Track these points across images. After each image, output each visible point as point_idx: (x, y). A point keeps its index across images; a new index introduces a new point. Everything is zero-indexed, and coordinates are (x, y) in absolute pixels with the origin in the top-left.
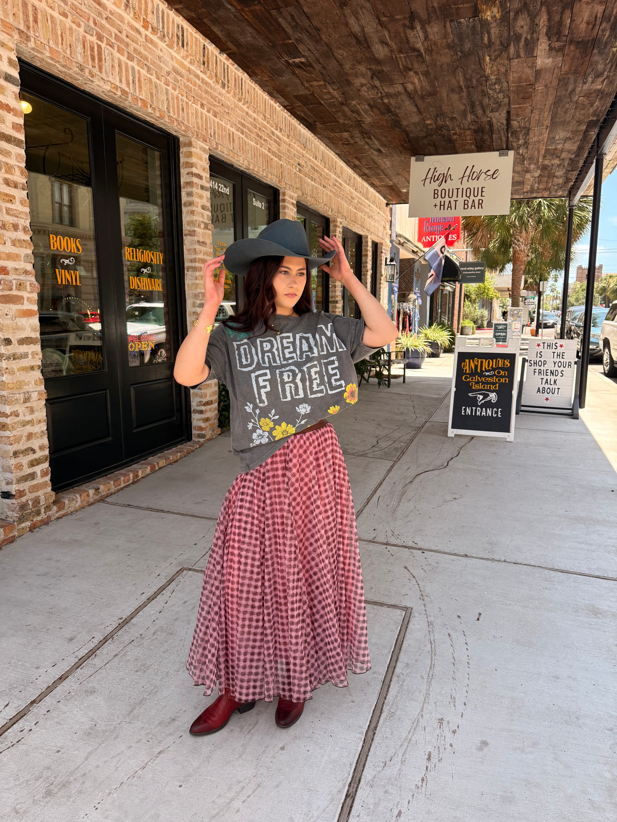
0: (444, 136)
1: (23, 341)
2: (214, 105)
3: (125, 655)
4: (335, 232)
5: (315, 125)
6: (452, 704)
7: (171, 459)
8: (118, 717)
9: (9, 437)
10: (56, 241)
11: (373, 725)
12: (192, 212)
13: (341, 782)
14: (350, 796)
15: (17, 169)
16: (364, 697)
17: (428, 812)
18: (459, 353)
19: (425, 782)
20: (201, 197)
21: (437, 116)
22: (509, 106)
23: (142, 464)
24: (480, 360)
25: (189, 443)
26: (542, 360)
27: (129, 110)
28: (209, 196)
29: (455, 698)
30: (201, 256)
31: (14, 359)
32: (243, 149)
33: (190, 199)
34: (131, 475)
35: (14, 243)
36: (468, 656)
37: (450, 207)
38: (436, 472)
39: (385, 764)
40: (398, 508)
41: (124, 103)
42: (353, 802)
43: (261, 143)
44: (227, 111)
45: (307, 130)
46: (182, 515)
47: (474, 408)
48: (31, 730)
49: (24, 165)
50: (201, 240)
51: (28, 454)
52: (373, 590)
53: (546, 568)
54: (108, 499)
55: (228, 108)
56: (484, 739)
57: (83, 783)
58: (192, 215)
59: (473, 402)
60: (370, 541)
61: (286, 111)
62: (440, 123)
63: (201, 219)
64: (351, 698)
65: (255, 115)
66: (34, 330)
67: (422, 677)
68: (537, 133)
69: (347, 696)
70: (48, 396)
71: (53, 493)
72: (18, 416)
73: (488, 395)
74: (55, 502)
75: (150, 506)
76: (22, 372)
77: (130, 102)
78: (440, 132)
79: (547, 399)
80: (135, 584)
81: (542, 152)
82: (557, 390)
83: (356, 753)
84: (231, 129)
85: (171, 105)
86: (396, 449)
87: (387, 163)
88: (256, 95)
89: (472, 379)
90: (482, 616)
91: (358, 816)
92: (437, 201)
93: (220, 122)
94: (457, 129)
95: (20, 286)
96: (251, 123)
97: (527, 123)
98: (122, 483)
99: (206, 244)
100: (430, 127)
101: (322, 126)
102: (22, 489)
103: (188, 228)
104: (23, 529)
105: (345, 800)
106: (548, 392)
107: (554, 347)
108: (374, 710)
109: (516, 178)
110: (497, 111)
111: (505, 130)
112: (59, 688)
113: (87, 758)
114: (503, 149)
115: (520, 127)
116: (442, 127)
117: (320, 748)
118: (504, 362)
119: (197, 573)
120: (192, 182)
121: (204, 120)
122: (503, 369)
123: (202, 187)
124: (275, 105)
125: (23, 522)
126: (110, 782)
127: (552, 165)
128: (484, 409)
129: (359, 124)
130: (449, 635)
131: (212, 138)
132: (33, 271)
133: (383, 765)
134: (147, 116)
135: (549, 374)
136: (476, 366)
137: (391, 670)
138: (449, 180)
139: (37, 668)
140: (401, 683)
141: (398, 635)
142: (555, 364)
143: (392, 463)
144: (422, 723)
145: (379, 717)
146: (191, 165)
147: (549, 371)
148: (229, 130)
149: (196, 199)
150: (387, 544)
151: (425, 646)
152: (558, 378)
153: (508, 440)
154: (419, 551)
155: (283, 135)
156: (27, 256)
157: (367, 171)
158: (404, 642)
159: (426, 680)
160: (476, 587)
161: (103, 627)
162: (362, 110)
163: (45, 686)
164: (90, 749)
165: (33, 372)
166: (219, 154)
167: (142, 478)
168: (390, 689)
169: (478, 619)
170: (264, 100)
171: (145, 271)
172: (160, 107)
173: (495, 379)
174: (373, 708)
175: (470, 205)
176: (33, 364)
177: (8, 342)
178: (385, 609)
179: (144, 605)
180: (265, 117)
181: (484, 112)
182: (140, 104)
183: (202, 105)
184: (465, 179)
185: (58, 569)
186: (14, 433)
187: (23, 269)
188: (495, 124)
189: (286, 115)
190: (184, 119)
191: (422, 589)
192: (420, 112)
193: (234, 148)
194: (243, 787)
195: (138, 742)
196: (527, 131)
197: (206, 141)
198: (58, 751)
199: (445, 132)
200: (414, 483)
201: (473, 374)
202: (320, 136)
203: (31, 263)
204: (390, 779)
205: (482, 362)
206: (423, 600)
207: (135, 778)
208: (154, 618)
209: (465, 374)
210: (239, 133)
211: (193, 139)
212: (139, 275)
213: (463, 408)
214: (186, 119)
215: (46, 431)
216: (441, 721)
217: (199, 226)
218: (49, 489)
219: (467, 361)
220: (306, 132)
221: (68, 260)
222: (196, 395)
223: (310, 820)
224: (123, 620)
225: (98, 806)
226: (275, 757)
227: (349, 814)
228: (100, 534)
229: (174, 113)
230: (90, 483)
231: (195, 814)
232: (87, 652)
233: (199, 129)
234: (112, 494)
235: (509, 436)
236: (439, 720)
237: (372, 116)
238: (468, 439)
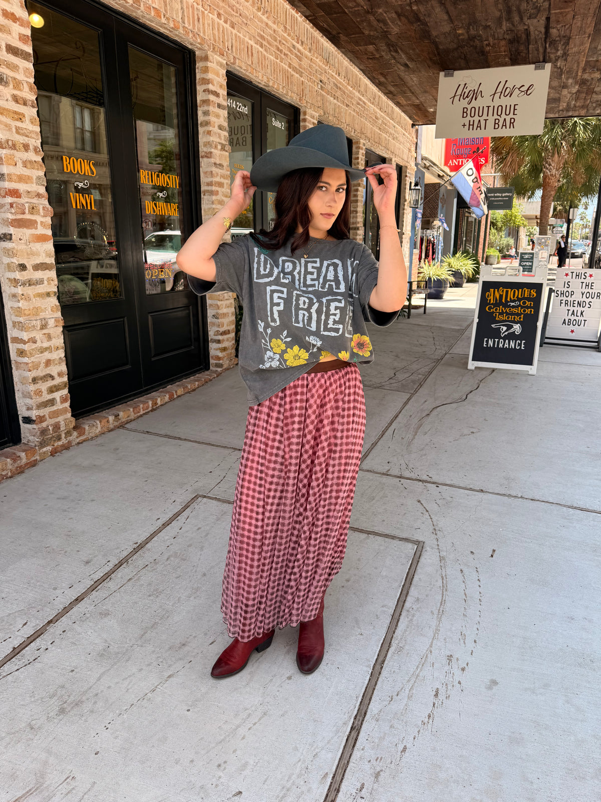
0: (476, 47)
1: (38, 267)
2: (232, 15)
3: (138, 579)
4: (358, 154)
5: (339, 37)
6: (462, 641)
7: (189, 387)
8: (130, 639)
9: (27, 364)
10: (69, 163)
11: (381, 659)
12: (209, 133)
13: (347, 714)
14: (356, 729)
15: (25, 85)
16: (373, 631)
17: (434, 749)
18: (483, 282)
19: (431, 718)
20: (218, 116)
21: (470, 24)
22: (549, 11)
23: (161, 392)
24: (505, 290)
25: (207, 372)
26: (570, 290)
27: (142, 20)
28: (226, 115)
29: (465, 635)
30: (218, 179)
31: (30, 285)
32: (262, 64)
33: (206, 118)
34: (150, 403)
35: (25, 164)
36: (480, 593)
37: (479, 126)
38: (454, 405)
39: (392, 699)
40: (413, 442)
41: (136, 12)
42: (358, 735)
43: (281, 58)
44: (245, 22)
45: (330, 43)
46: (199, 443)
48: (47, 649)
49: (32, 80)
50: (218, 162)
51: (47, 381)
52: (385, 523)
53: (565, 506)
54: (127, 426)
55: (247, 18)
56: (494, 678)
57: (95, 703)
58: (208, 136)
59: (496, 334)
60: (383, 474)
61: (308, 21)
62: (472, 32)
63: (218, 140)
64: (359, 630)
65: (275, 27)
66: (48, 255)
67: (432, 612)
68: (577, 42)
69: (356, 629)
70: (65, 322)
71: (73, 419)
72: (35, 342)
73: (512, 327)
74: (75, 428)
75: (168, 433)
76: (38, 299)
77: (142, 12)
78: (472, 43)
79: (572, 331)
80: (151, 509)
81: (582, 65)
82: (583, 322)
83: (363, 686)
84: (249, 41)
85: (186, 14)
86: (414, 382)
87: (415, 79)
88: (276, 4)
89: (496, 310)
90: (496, 553)
91: (363, 749)
92: (466, 121)
93: (238, 34)
94: (491, 39)
95: (33, 209)
96: (270, 35)
97: (568, 31)
98: (142, 410)
99: (223, 166)
100: (461, 37)
101: (346, 39)
102: (42, 415)
103: (205, 149)
104: (44, 453)
105: (350, 732)
106: (574, 324)
107: (583, 276)
108: (382, 643)
109: (552, 95)
110: (535, 18)
111: (543, 39)
112: (75, 609)
113: (99, 679)
114: (539, 62)
115: (559, 36)
116: (475, 37)
117: (327, 679)
118: (530, 292)
119: (211, 501)
120: (209, 100)
121: (221, 31)
122: (529, 299)
123: (219, 106)
124: (296, 15)
125: (45, 446)
126: (121, 703)
127: (592, 79)
128: (507, 341)
129: (385, 34)
130: (461, 570)
131: (230, 52)
132: (46, 194)
133: (390, 699)
134: (161, 27)
135: (576, 305)
136: (501, 296)
137: (401, 604)
138: (479, 97)
139: (55, 589)
140: (410, 617)
141: (409, 569)
142: (583, 294)
143: (409, 395)
144: (431, 659)
145: (387, 652)
146: (207, 81)
147: (576, 302)
148: (247, 43)
149: (212, 119)
150: (400, 477)
151: (437, 581)
152: (586, 309)
153: (530, 373)
154: (433, 485)
155: (304, 49)
156: (39, 178)
157: (392, 89)
158: (415, 577)
159: (436, 616)
160: (490, 523)
161: (118, 551)
162: (389, 18)
163: (62, 607)
164: (103, 670)
165: (50, 298)
166: (237, 70)
167: (161, 405)
168: (399, 624)
169: (492, 556)
170: (285, 10)
171: (161, 195)
172: (175, 17)
173: (520, 310)
174: (382, 641)
175: (501, 124)
176: (49, 290)
177: (23, 267)
178: (396, 542)
179: (159, 531)
180: (285, 28)
181: (521, 19)
182: (153, 13)
183: (219, 15)
184: (497, 95)
185: (77, 493)
186: (33, 359)
187: (36, 192)
188: (532, 33)
189: (308, 26)
190: (199, 30)
191: (435, 523)
192: (451, 20)
193: (252, 63)
194: (250, 714)
195: (149, 665)
196: (567, 39)
197: (223, 55)
198: (72, 671)
199: (477, 43)
200: (431, 416)
201: (497, 304)
202: (343, 50)
203: (44, 185)
204: (396, 713)
205: (507, 292)
206: (436, 534)
207: (145, 700)
208: (169, 544)
209: (490, 304)
210: (258, 47)
211: (209, 53)
212: (155, 199)
213: (486, 339)
214: (201, 30)
215: (64, 359)
216: (450, 657)
217: (216, 147)
218: (69, 415)
219: (492, 290)
220: (328, 45)
221: (82, 184)
222: (213, 324)
223: (314, 750)
224: (137, 545)
225: (108, 726)
226: (282, 687)
227: (354, 746)
228: (119, 460)
229: (190, 23)
230: (110, 410)
231: (202, 739)
232: (102, 575)
233: (215, 42)
234: (131, 421)
235: (531, 369)
236: (448, 656)
237: (399, 26)
238: (489, 372)
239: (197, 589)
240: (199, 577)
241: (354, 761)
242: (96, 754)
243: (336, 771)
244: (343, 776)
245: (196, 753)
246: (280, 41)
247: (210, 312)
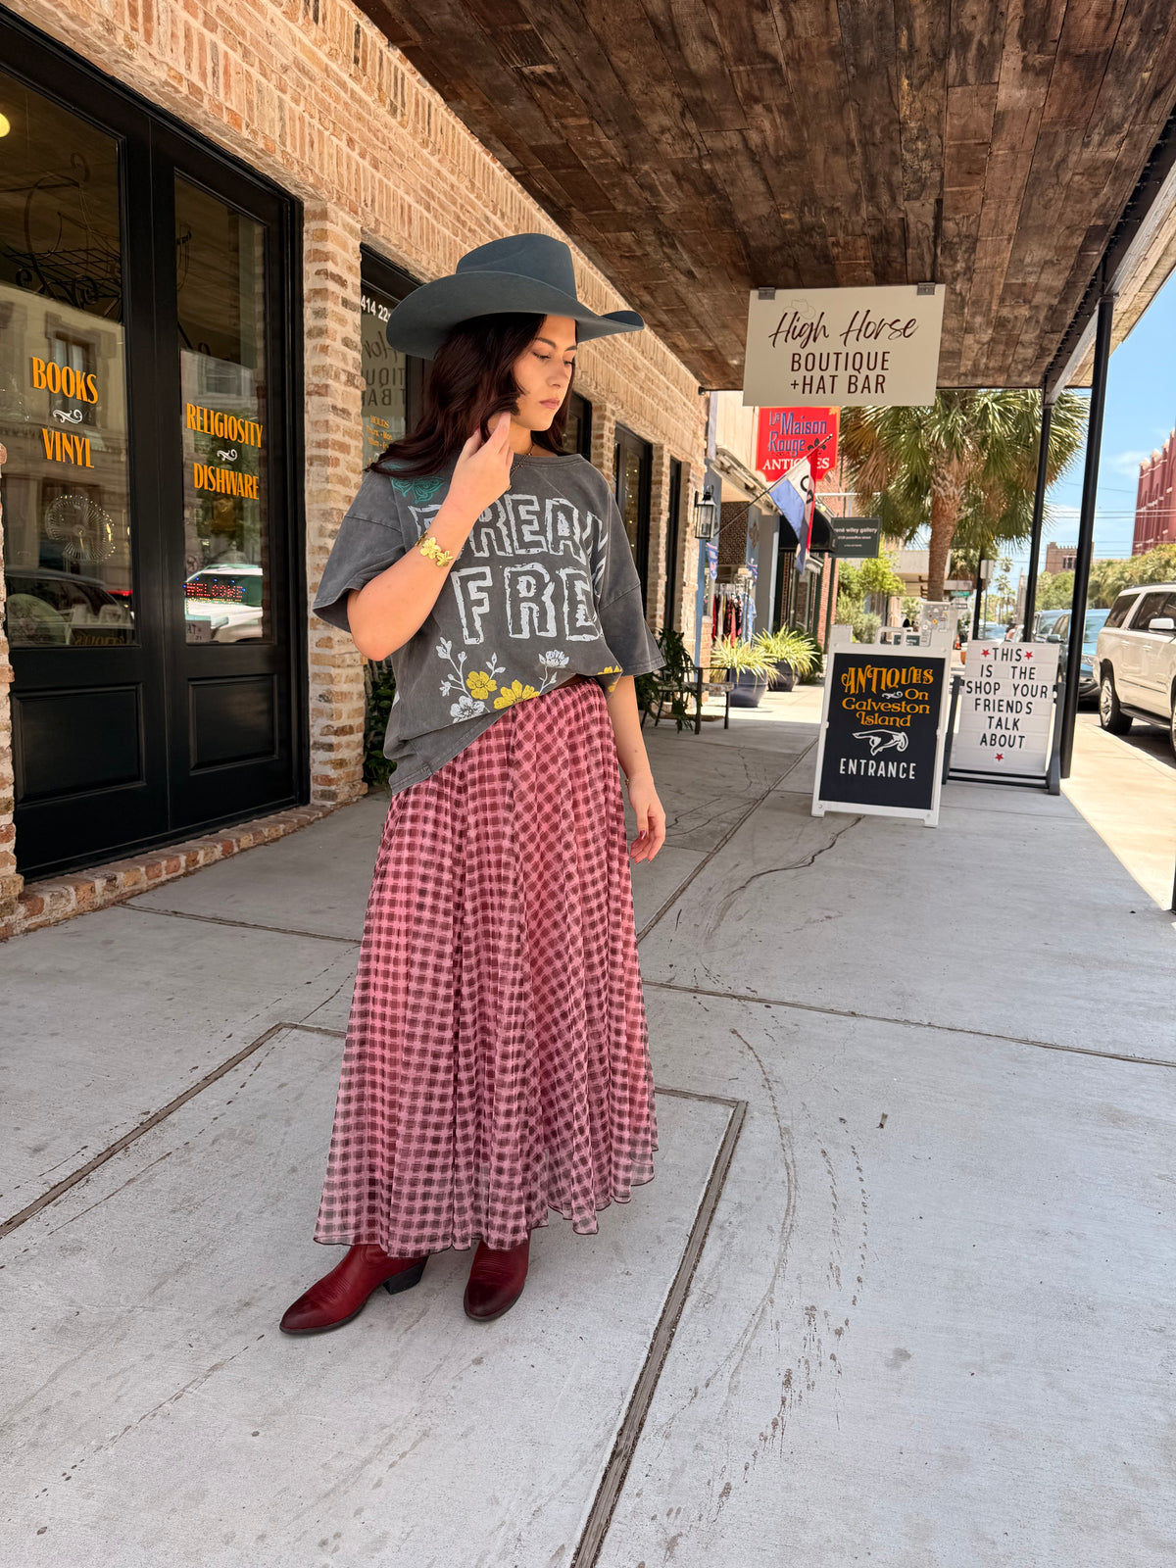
0: (814, 247)
2: (375, 147)
3: (150, 1180)
4: (602, 429)
5: (570, 213)
6: (833, 1280)
7: (266, 833)
8: (127, 1297)
10: (45, 372)
11: (670, 1318)
12: (324, 349)
13: (601, 1427)
14: (622, 1456)
16: (651, 1266)
17: (788, 1488)
18: (836, 655)
19: (779, 1427)
20: (342, 321)
21: (804, 203)
22: (941, 189)
23: (207, 840)
24: (876, 670)
25: (302, 809)
26: (992, 681)
27: (205, 131)
28: (358, 322)
29: (838, 1269)
30: (338, 437)
32: (428, 240)
33: (320, 323)
34: (183, 859)
36: (863, 1192)
37: (822, 387)
38: (791, 873)
39: (696, 1394)
40: (717, 931)
41: (193, 113)
42: (627, 1467)
43: (463, 234)
44: (400, 162)
45: (554, 223)
46: (284, 931)
47: (863, 762)
50: (340, 405)
52: (668, 1070)
53: (1012, 1040)
54: (133, 902)
55: (402, 155)
56: (902, 1346)
57: (43, 1426)
58: (322, 354)
59: (862, 750)
60: (662, 985)
61: (513, 179)
62: (808, 219)
63: (341, 365)
64: (623, 1266)
65: (453, 179)
67: (770, 1229)
68: (990, 247)
69: (616, 1263)
70: (15, 676)
71: (20, 879)
73: (890, 737)
74: (22, 898)
75: (220, 915)
77: (205, 113)
78: (807, 239)
79: (999, 757)
80: (179, 1051)
81: (999, 290)
82: (1018, 740)
83: (635, 1371)
84: (406, 197)
85: (288, 131)
86: (713, 834)
87: (705, 301)
88: (456, 140)
89: (861, 705)
90: (888, 1120)
91: (638, 1495)
92: (798, 376)
93: (385, 180)
94: (841, 234)
96: (445, 193)
97: (974, 227)
98: (164, 872)
99: (349, 414)
100: (789, 226)
101: (583, 216)
103: (315, 380)
105: (611, 1462)
106: (1003, 739)
107: (1015, 657)
108: (672, 1289)
109: (947, 344)
110: (917, 198)
111: (931, 239)
112: (5, 1241)
113: (53, 1378)
114: (926, 280)
115: (959, 235)
116: (813, 228)
117: (558, 1360)
118: (922, 675)
119: (309, 1034)
120: (327, 290)
121: (354, 172)
122: (921, 687)
123: (345, 303)
124: (492, 165)
126: (103, 1425)
127: (1016, 317)
128: (882, 764)
129: (654, 213)
130: (823, 1152)
131: (368, 210)
133: (692, 1394)
134: (240, 146)
135: (1004, 708)
136: (869, 681)
137: (706, 1215)
138: (821, 336)
140: (726, 1239)
141: (721, 1151)
142: (1016, 689)
143: (705, 855)
144: (772, 1314)
145: (683, 1304)
146: (326, 257)
147: (1004, 703)
148: (401, 198)
149: (331, 324)
150: (695, 992)
151: (776, 1171)
152: (1022, 716)
153: (928, 823)
154: (759, 1004)
155: (506, 225)
157: (665, 318)
158: (733, 1164)
159: (777, 1235)
160: (874, 1068)
161: (108, 1127)
162: (661, 183)
164: (63, 1359)
166: (382, 245)
167: (206, 866)
168: (705, 1251)
169: (882, 1126)
170: (472, 153)
171: (225, 455)
172: (267, 132)
173: (903, 707)
174: (670, 1285)
175: (860, 385)
178: (693, 1103)
179: (196, 1090)
180: (473, 184)
181: (894, 199)
182: (225, 118)
183: (350, 142)
184: (853, 335)
185: (20, 1021)
188: (912, 226)
189: (514, 187)
190: (312, 162)
191: (767, 1070)
192: (771, 194)
193: (410, 236)
194: (392, 1436)
196: (973, 242)
197: (356, 213)
199: (817, 239)
200: (747, 891)
201: (862, 696)
202: (577, 238)
204: (706, 1421)
205: (880, 674)
206: (770, 1089)
207: (158, 1417)
208: (217, 1114)
209: (848, 695)
210: (421, 209)
211: (330, 206)
212: (213, 462)
213: (843, 760)
214: (317, 163)
215: (9, 751)
216: (811, 1311)
217: (337, 377)
218: (12, 868)
219: (852, 670)
220: (550, 227)
221: (68, 415)
222: (320, 713)
223: (534, 1501)
224: (149, 1116)
225: (72, 1473)
226: (461, 1378)
227: (619, 1490)
228: (112, 961)
229: (295, 148)
230: (97, 869)
231: (285, 1490)
232: (69, 1174)
233: (342, 188)
234: (141, 892)
235: (929, 816)
236: (807, 1309)
237: (679, 199)
238: (852, 820)
239: (278, 1198)
240: (281, 1175)
241: (621, 1519)
242: (39, 1533)
243: (582, 1541)
244: (599, 1549)
245: (273, 1520)
246: (462, 206)
247: (315, 689)
